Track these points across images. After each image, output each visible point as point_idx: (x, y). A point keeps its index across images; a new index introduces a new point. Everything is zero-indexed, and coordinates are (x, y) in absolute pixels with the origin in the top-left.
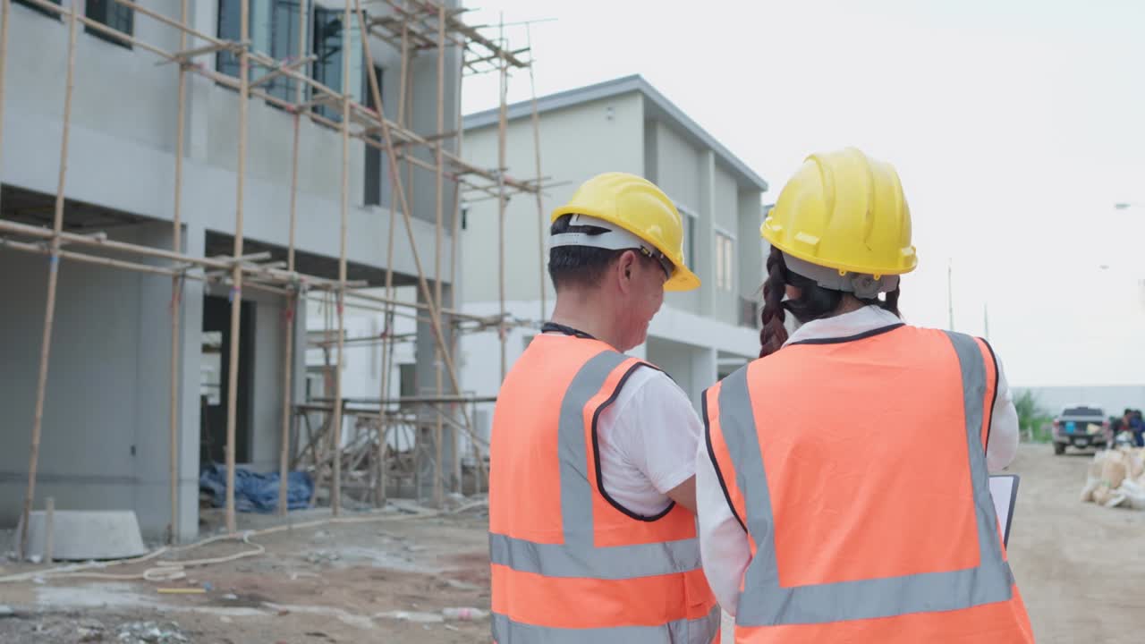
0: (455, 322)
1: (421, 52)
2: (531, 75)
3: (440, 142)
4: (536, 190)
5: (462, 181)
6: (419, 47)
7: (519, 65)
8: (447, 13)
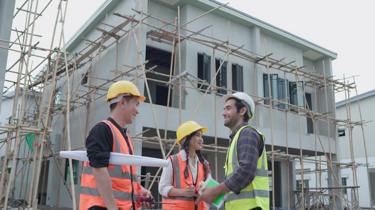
0: (338, 165)
1: (322, 88)
2: (356, 90)
3: (328, 115)
4: (361, 124)
5: (337, 124)
6: (320, 87)
7: (352, 88)
8: (326, 78)
